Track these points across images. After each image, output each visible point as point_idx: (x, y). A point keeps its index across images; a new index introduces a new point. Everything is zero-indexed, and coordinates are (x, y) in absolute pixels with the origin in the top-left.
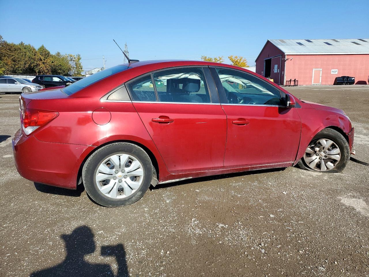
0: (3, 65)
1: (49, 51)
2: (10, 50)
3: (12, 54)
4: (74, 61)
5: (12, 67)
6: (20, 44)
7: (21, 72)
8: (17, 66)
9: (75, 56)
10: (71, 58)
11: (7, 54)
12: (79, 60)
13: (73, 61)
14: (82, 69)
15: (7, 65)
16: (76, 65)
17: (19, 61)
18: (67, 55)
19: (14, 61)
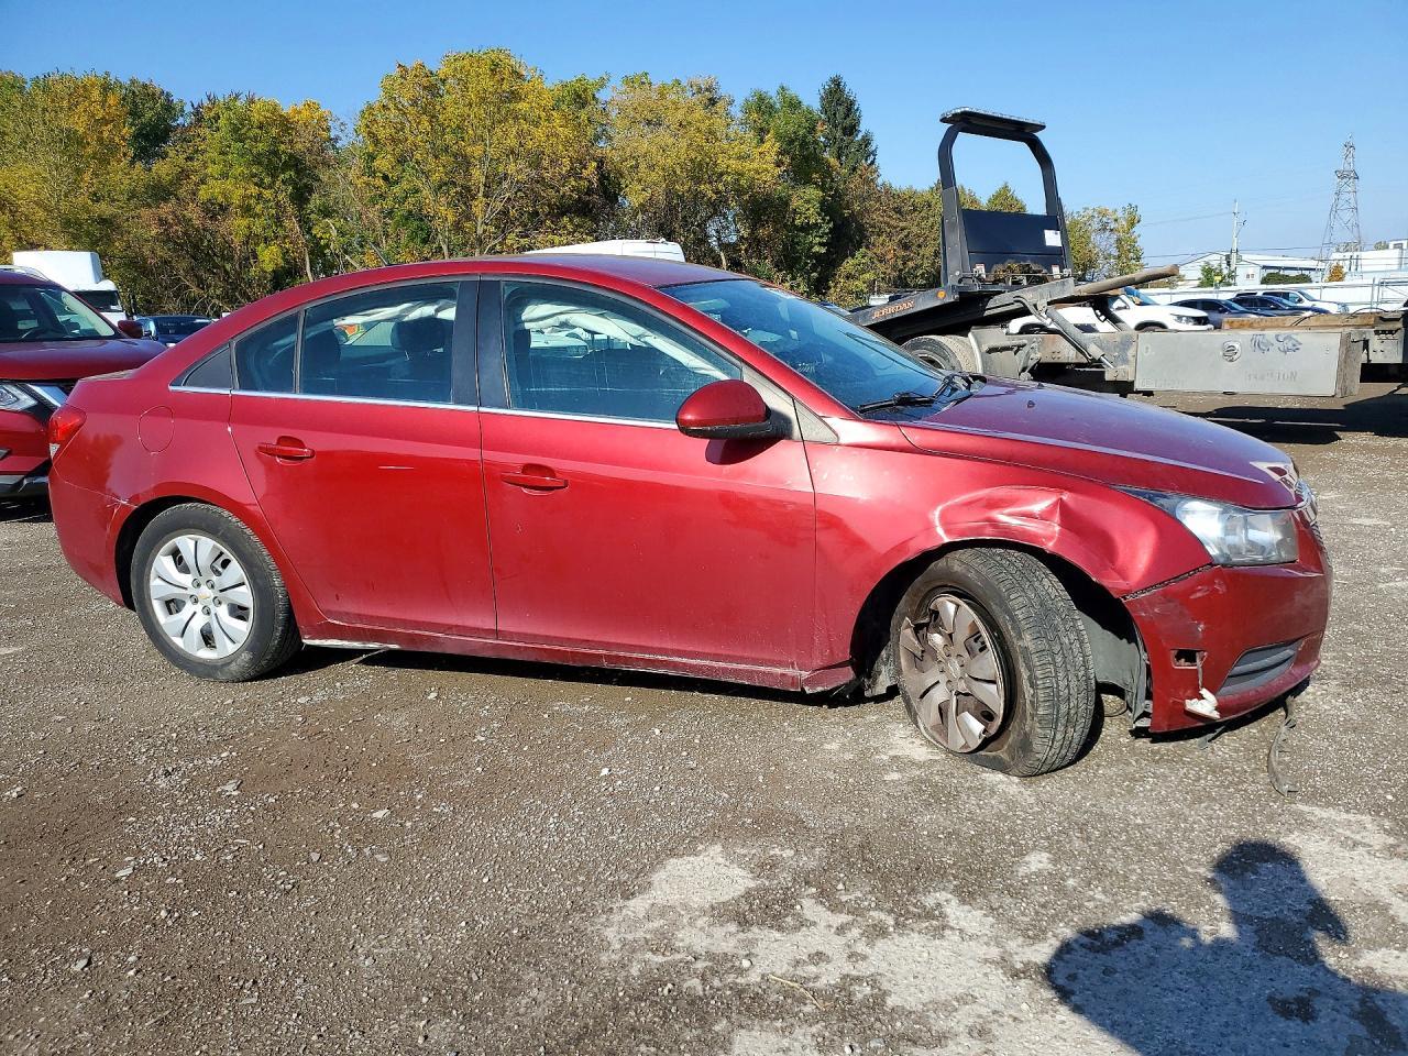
0: (873, 263)
1: (1025, 202)
2: (898, 210)
3: (901, 224)
4: (1112, 230)
5: (894, 268)
6: (932, 189)
7: (921, 282)
8: (911, 264)
9: (1119, 214)
10: (1105, 219)
11: (888, 224)
12: (1133, 225)
13: (1107, 233)
14: (1138, 259)
15: (881, 261)
16: (1117, 247)
17: (919, 246)
18: (1090, 213)
19: (906, 247)
